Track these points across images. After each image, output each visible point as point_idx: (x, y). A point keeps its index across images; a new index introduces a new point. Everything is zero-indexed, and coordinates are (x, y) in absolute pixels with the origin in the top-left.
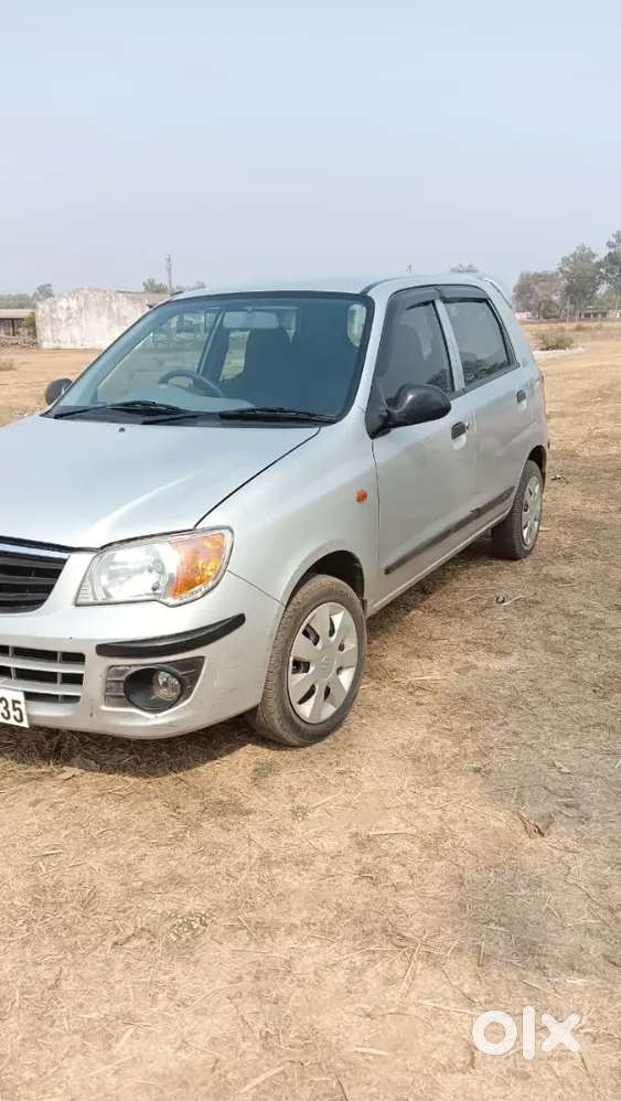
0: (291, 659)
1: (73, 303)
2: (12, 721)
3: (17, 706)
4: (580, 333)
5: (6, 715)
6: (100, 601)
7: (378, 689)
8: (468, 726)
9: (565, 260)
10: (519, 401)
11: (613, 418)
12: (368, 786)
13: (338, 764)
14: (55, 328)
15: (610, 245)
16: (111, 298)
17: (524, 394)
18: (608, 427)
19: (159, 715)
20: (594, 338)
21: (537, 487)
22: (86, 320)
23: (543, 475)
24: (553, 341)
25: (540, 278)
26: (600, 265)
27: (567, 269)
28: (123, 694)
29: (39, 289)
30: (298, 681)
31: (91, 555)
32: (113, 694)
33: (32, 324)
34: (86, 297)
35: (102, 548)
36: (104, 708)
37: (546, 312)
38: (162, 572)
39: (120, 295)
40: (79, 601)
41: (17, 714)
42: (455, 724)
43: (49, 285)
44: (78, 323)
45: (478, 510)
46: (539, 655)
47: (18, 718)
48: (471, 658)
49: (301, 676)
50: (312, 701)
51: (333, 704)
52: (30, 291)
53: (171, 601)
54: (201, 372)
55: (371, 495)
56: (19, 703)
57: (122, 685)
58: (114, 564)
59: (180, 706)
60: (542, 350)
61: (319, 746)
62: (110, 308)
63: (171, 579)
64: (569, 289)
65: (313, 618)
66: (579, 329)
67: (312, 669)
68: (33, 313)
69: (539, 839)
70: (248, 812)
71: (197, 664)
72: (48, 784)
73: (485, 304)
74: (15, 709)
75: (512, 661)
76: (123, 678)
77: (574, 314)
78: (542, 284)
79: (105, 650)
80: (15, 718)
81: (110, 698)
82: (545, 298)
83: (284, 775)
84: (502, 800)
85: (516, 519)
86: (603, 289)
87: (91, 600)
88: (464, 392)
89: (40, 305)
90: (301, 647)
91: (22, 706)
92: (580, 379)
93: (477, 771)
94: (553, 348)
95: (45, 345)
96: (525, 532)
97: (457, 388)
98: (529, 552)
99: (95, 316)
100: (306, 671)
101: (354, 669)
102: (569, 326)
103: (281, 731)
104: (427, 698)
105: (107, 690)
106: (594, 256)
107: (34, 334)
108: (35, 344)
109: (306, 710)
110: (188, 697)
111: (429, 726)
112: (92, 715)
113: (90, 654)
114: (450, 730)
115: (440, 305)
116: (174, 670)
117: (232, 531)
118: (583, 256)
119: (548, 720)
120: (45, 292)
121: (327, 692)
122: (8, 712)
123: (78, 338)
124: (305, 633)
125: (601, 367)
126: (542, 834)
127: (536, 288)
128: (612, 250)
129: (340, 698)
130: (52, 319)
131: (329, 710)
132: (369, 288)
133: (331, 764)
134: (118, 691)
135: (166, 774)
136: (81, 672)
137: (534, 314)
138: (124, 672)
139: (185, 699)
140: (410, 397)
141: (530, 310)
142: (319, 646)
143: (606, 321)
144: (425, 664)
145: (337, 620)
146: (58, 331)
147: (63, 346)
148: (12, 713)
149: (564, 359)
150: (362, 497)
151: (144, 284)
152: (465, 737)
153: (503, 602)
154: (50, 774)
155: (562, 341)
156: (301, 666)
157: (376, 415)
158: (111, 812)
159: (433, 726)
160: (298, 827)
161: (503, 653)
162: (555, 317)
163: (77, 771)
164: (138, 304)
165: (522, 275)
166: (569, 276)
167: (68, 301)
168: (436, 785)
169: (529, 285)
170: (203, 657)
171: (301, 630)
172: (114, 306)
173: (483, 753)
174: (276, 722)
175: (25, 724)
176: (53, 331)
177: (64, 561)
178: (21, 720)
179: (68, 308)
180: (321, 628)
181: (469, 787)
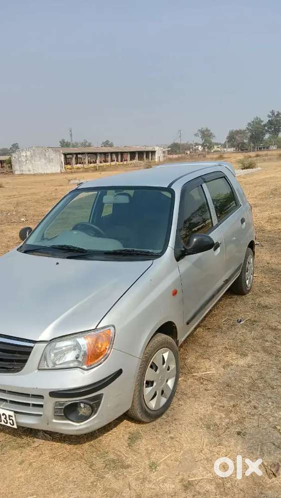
0: (145, 382)
1: (28, 153)
2: (8, 425)
3: (11, 418)
4: (259, 158)
5: (6, 421)
6: (50, 367)
7: (186, 381)
8: (232, 403)
9: (249, 124)
10: (242, 223)
11: (278, 207)
12: (186, 446)
13: (170, 433)
14: (20, 165)
15: (269, 116)
16: (45, 151)
17: (244, 219)
18: (277, 213)
19: (82, 424)
20: (264, 161)
21: (252, 259)
22: (34, 161)
23: (254, 253)
24: (247, 163)
25: (239, 132)
26: (265, 126)
27: (250, 128)
28: (63, 415)
29: (12, 145)
30: (149, 391)
31: (45, 344)
32: (57, 414)
33: (10, 162)
34: (34, 150)
35: (51, 341)
36: (54, 421)
37: (242, 148)
38: (80, 349)
39: (50, 149)
40: (40, 368)
41: (11, 421)
42: (226, 403)
43: (17, 144)
44: (31, 162)
45: (227, 280)
46: (262, 355)
47: (12, 423)
48: (228, 359)
49: (150, 389)
50: (155, 399)
51: (165, 397)
52: (8, 147)
53: (85, 367)
54: (91, 222)
55: (179, 291)
56: (12, 416)
57: (63, 410)
58: (56, 349)
59: (92, 418)
60: (242, 169)
61: (159, 420)
62: (46, 155)
63: (85, 354)
64: (251, 137)
65: (154, 359)
66: (257, 156)
67: (155, 384)
68: (10, 158)
69: (274, 479)
70: (128, 466)
71: (99, 398)
72: (28, 450)
73: (223, 178)
74: (10, 419)
75: (249, 359)
76: (63, 407)
77: (255, 148)
78: (240, 135)
79: (54, 394)
80: (10, 423)
81: (57, 416)
82: (241, 142)
83: (143, 441)
84: (252, 453)
85: (243, 277)
86: (267, 136)
87: (46, 367)
88: (217, 226)
89: (14, 155)
90: (150, 374)
91: (14, 419)
92: (262, 185)
93: (239, 433)
94: (247, 168)
95: (17, 173)
96: (247, 282)
97: (214, 225)
98: (249, 291)
99: (38, 158)
100: (152, 385)
101: (174, 378)
102: (252, 154)
103: (141, 418)
104: (210, 386)
105: (55, 412)
106: (262, 122)
107: (11, 167)
108: (12, 172)
109: (153, 404)
110: (96, 413)
111: (213, 405)
112: (48, 424)
113: (47, 396)
114: (223, 407)
115: (204, 185)
116: (88, 402)
117: (114, 327)
118: (257, 122)
119: (270, 398)
120: (15, 147)
121: (163, 392)
122: (7, 420)
123: (31, 170)
124: (151, 367)
125: (271, 178)
126: (276, 476)
127: (237, 137)
128: (270, 119)
129: (168, 393)
130: (19, 161)
131: (164, 400)
132: (171, 184)
133: (166, 432)
134: (61, 413)
135: (85, 443)
136: (42, 403)
137: (236, 149)
138: (63, 404)
139: (94, 414)
140: (195, 240)
141: (234, 147)
142: (158, 371)
143: (269, 150)
144: (207, 364)
145: (166, 355)
146: (22, 166)
147: (24, 173)
148: (9, 421)
149: (252, 174)
150: (175, 293)
151: (60, 142)
152: (231, 411)
153: (240, 322)
154: (28, 444)
155: (251, 165)
156: (150, 383)
157: (179, 250)
158: (60, 468)
159: (215, 404)
160: (153, 476)
161: (244, 355)
162: (247, 149)
163: (41, 441)
164: (58, 153)
165: (230, 131)
166: (251, 131)
167: (26, 153)
168: (219, 445)
169: (233, 136)
170: (102, 394)
171: (149, 365)
172: (47, 154)
173: (241, 421)
174: (139, 415)
175: (15, 426)
176: (20, 166)
177: (32, 348)
178: (13, 425)
179: (26, 156)
180: (158, 363)
181: (236, 446)
